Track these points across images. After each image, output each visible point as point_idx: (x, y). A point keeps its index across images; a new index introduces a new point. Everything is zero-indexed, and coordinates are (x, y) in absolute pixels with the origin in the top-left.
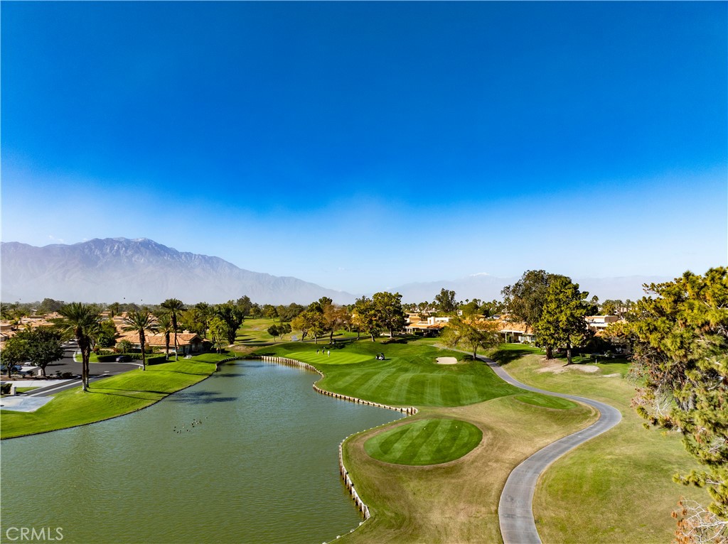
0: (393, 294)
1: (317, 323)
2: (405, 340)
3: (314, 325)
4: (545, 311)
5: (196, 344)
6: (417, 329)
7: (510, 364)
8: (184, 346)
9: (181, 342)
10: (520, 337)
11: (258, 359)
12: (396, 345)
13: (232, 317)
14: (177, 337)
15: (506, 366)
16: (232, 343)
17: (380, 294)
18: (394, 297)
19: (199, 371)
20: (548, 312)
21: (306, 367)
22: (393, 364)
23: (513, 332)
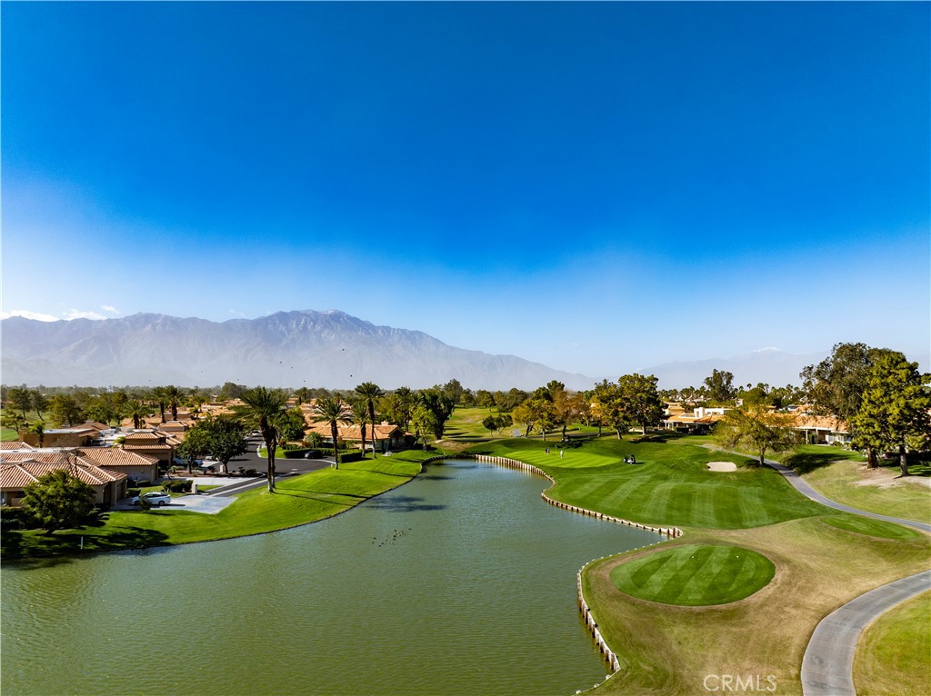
0: (646, 377)
1: (545, 414)
2: (662, 438)
3: (542, 417)
4: (866, 401)
5: (397, 439)
6: (680, 424)
7: (813, 474)
8: (383, 440)
9: (379, 435)
10: (827, 437)
11: (471, 458)
12: (651, 444)
13: (440, 406)
14: (375, 429)
15: (808, 476)
16: (439, 438)
17: (628, 377)
18: (648, 381)
19: (401, 472)
20: (870, 401)
21: (533, 471)
22: (647, 469)
23: (817, 428)
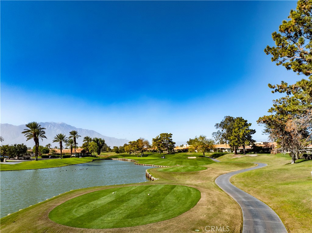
0: (168, 134)
1: (136, 146)
2: (174, 153)
3: (135, 147)
4: (233, 132)
5: (84, 153)
6: (179, 150)
7: (219, 158)
8: (78, 153)
9: (77, 151)
10: (223, 150)
11: (110, 159)
12: (170, 155)
13: (100, 143)
14: (76, 150)
16: (99, 154)
17: (163, 134)
18: (169, 135)
19: (85, 161)
20: (235, 132)
21: (131, 161)
22: (169, 159)
23: (220, 148)
